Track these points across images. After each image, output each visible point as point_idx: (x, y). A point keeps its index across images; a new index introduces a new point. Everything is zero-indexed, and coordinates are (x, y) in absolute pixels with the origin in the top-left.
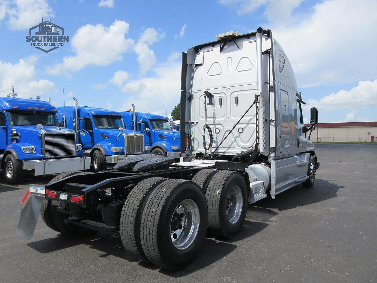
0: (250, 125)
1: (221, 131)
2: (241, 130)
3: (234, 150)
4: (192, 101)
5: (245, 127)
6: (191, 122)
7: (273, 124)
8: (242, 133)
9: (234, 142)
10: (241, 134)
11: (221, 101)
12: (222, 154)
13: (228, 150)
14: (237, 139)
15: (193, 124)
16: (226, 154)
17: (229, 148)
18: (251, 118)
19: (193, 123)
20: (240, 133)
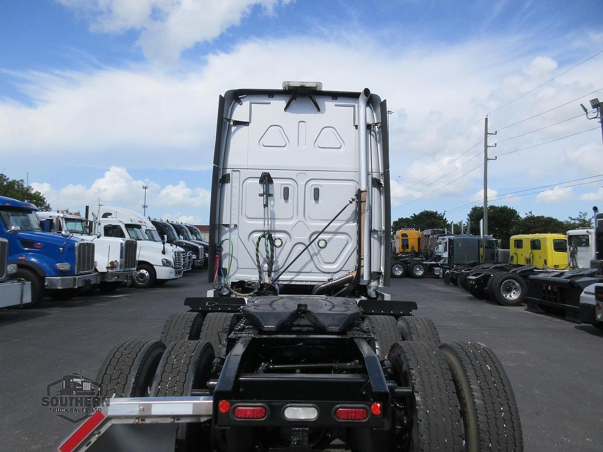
0: (338, 237)
1: (286, 242)
2: (322, 244)
3: (308, 276)
4: (227, 186)
5: (330, 239)
6: (223, 225)
7: (376, 236)
8: (324, 247)
9: (310, 263)
10: (323, 250)
11: (286, 191)
12: (286, 283)
13: (296, 276)
14: (315, 258)
15: (227, 229)
16: (293, 283)
17: (299, 272)
18: (340, 224)
19: (227, 226)
20: (321, 247)
